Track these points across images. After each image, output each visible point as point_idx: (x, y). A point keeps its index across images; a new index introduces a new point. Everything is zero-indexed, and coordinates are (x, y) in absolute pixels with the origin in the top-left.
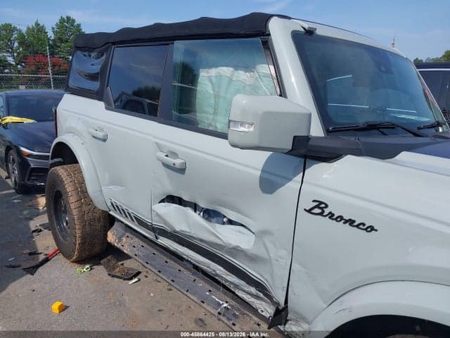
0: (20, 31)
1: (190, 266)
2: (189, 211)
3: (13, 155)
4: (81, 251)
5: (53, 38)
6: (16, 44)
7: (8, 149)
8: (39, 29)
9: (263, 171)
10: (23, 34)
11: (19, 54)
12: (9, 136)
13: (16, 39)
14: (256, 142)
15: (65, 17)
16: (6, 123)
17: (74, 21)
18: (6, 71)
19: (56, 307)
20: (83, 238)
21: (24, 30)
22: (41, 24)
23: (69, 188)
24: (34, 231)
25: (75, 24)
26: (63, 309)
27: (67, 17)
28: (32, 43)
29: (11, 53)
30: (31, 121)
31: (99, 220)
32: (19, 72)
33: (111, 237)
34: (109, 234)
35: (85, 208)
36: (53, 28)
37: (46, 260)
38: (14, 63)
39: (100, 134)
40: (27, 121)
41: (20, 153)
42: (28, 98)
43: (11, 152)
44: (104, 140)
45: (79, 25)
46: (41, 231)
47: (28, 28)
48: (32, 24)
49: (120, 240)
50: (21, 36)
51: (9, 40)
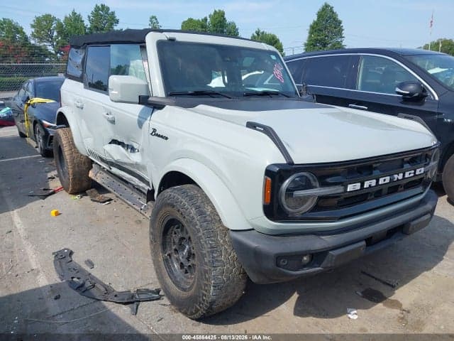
0: (58, 20)
1: (132, 186)
2: (120, 147)
3: (38, 127)
4: (73, 185)
5: (89, 26)
6: (55, 34)
7: (35, 123)
8: (76, 18)
9: (139, 117)
10: (61, 24)
11: (57, 43)
12: (35, 113)
13: (55, 28)
14: (120, 99)
15: (99, 5)
16: (34, 103)
17: (108, 9)
18: (47, 59)
19: (53, 212)
20: (74, 175)
21: (62, 20)
22: (78, 13)
23: (64, 142)
24: (49, 178)
25: (110, 11)
26: (57, 214)
27: (102, 5)
28: (70, 32)
29: (51, 42)
30: (52, 101)
31: (84, 163)
32: (58, 61)
33: (91, 174)
34: (90, 172)
35: (74, 155)
36: (89, 17)
37: (54, 193)
38: (53, 52)
39: (79, 105)
40: (48, 101)
41: (42, 125)
42: (55, 83)
43: (37, 125)
44: (82, 108)
45: (113, 13)
46: (54, 178)
47: (66, 18)
48: (69, 13)
49: (96, 175)
50: (60, 26)
51: (49, 30)
